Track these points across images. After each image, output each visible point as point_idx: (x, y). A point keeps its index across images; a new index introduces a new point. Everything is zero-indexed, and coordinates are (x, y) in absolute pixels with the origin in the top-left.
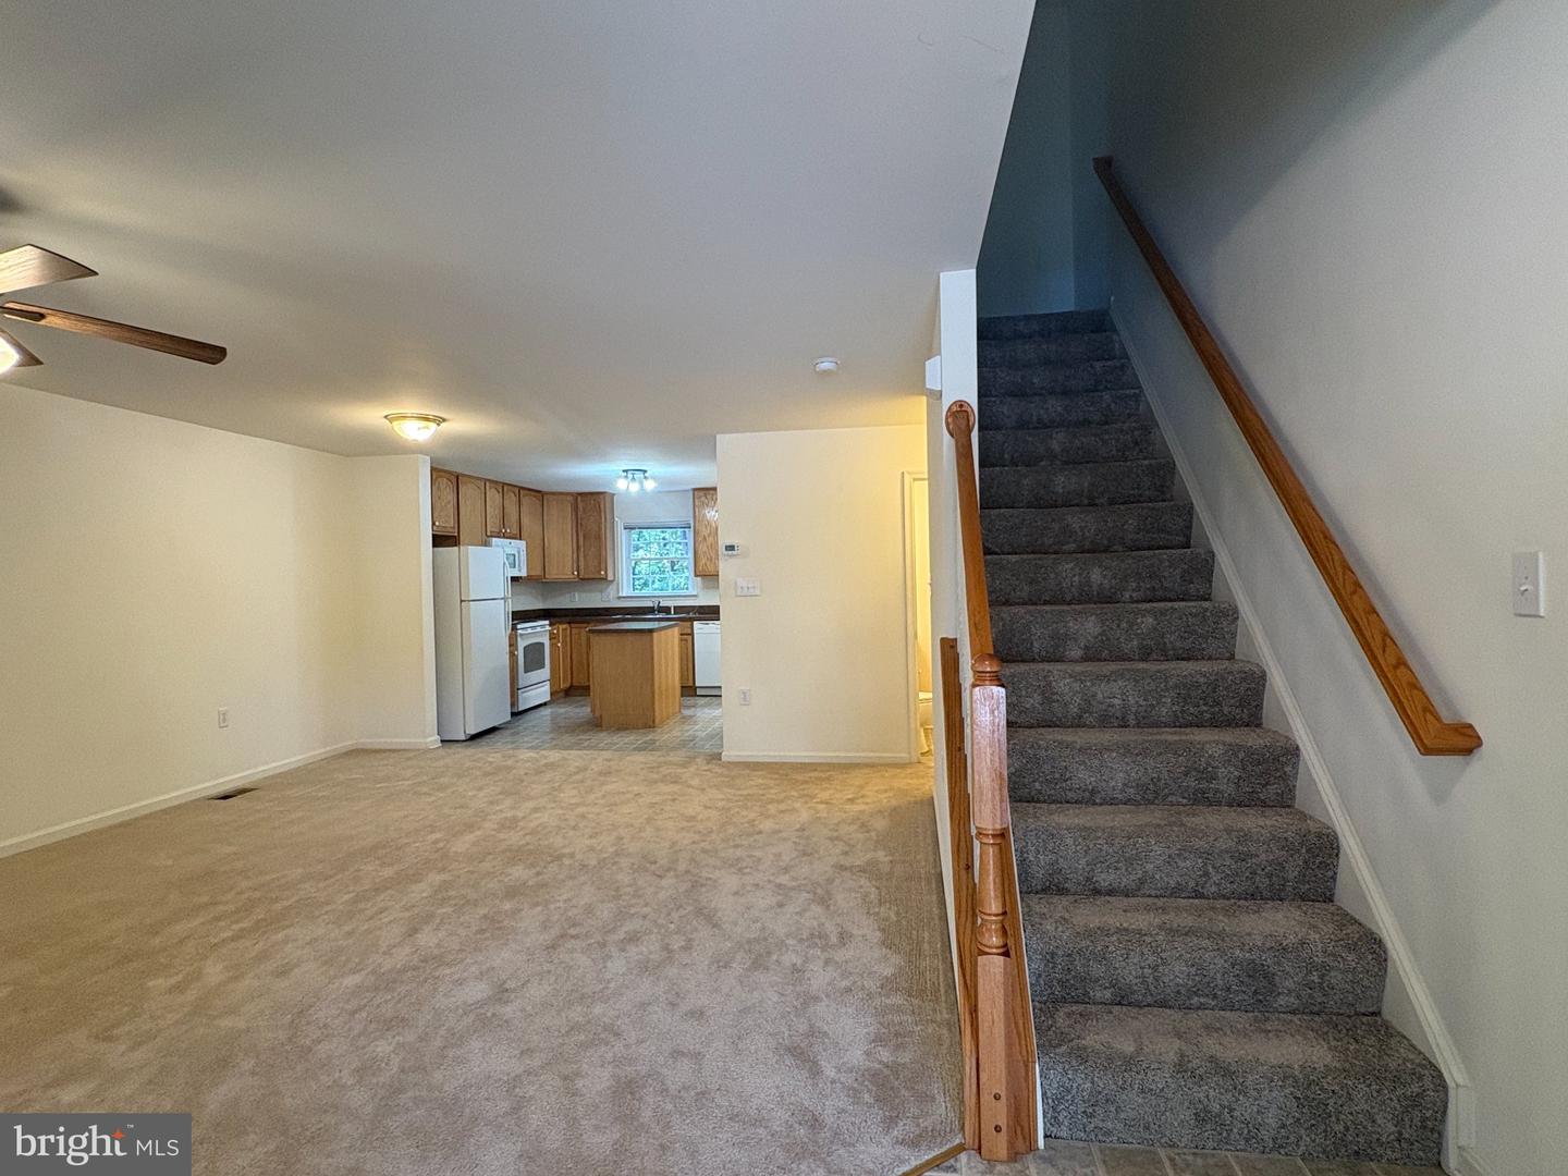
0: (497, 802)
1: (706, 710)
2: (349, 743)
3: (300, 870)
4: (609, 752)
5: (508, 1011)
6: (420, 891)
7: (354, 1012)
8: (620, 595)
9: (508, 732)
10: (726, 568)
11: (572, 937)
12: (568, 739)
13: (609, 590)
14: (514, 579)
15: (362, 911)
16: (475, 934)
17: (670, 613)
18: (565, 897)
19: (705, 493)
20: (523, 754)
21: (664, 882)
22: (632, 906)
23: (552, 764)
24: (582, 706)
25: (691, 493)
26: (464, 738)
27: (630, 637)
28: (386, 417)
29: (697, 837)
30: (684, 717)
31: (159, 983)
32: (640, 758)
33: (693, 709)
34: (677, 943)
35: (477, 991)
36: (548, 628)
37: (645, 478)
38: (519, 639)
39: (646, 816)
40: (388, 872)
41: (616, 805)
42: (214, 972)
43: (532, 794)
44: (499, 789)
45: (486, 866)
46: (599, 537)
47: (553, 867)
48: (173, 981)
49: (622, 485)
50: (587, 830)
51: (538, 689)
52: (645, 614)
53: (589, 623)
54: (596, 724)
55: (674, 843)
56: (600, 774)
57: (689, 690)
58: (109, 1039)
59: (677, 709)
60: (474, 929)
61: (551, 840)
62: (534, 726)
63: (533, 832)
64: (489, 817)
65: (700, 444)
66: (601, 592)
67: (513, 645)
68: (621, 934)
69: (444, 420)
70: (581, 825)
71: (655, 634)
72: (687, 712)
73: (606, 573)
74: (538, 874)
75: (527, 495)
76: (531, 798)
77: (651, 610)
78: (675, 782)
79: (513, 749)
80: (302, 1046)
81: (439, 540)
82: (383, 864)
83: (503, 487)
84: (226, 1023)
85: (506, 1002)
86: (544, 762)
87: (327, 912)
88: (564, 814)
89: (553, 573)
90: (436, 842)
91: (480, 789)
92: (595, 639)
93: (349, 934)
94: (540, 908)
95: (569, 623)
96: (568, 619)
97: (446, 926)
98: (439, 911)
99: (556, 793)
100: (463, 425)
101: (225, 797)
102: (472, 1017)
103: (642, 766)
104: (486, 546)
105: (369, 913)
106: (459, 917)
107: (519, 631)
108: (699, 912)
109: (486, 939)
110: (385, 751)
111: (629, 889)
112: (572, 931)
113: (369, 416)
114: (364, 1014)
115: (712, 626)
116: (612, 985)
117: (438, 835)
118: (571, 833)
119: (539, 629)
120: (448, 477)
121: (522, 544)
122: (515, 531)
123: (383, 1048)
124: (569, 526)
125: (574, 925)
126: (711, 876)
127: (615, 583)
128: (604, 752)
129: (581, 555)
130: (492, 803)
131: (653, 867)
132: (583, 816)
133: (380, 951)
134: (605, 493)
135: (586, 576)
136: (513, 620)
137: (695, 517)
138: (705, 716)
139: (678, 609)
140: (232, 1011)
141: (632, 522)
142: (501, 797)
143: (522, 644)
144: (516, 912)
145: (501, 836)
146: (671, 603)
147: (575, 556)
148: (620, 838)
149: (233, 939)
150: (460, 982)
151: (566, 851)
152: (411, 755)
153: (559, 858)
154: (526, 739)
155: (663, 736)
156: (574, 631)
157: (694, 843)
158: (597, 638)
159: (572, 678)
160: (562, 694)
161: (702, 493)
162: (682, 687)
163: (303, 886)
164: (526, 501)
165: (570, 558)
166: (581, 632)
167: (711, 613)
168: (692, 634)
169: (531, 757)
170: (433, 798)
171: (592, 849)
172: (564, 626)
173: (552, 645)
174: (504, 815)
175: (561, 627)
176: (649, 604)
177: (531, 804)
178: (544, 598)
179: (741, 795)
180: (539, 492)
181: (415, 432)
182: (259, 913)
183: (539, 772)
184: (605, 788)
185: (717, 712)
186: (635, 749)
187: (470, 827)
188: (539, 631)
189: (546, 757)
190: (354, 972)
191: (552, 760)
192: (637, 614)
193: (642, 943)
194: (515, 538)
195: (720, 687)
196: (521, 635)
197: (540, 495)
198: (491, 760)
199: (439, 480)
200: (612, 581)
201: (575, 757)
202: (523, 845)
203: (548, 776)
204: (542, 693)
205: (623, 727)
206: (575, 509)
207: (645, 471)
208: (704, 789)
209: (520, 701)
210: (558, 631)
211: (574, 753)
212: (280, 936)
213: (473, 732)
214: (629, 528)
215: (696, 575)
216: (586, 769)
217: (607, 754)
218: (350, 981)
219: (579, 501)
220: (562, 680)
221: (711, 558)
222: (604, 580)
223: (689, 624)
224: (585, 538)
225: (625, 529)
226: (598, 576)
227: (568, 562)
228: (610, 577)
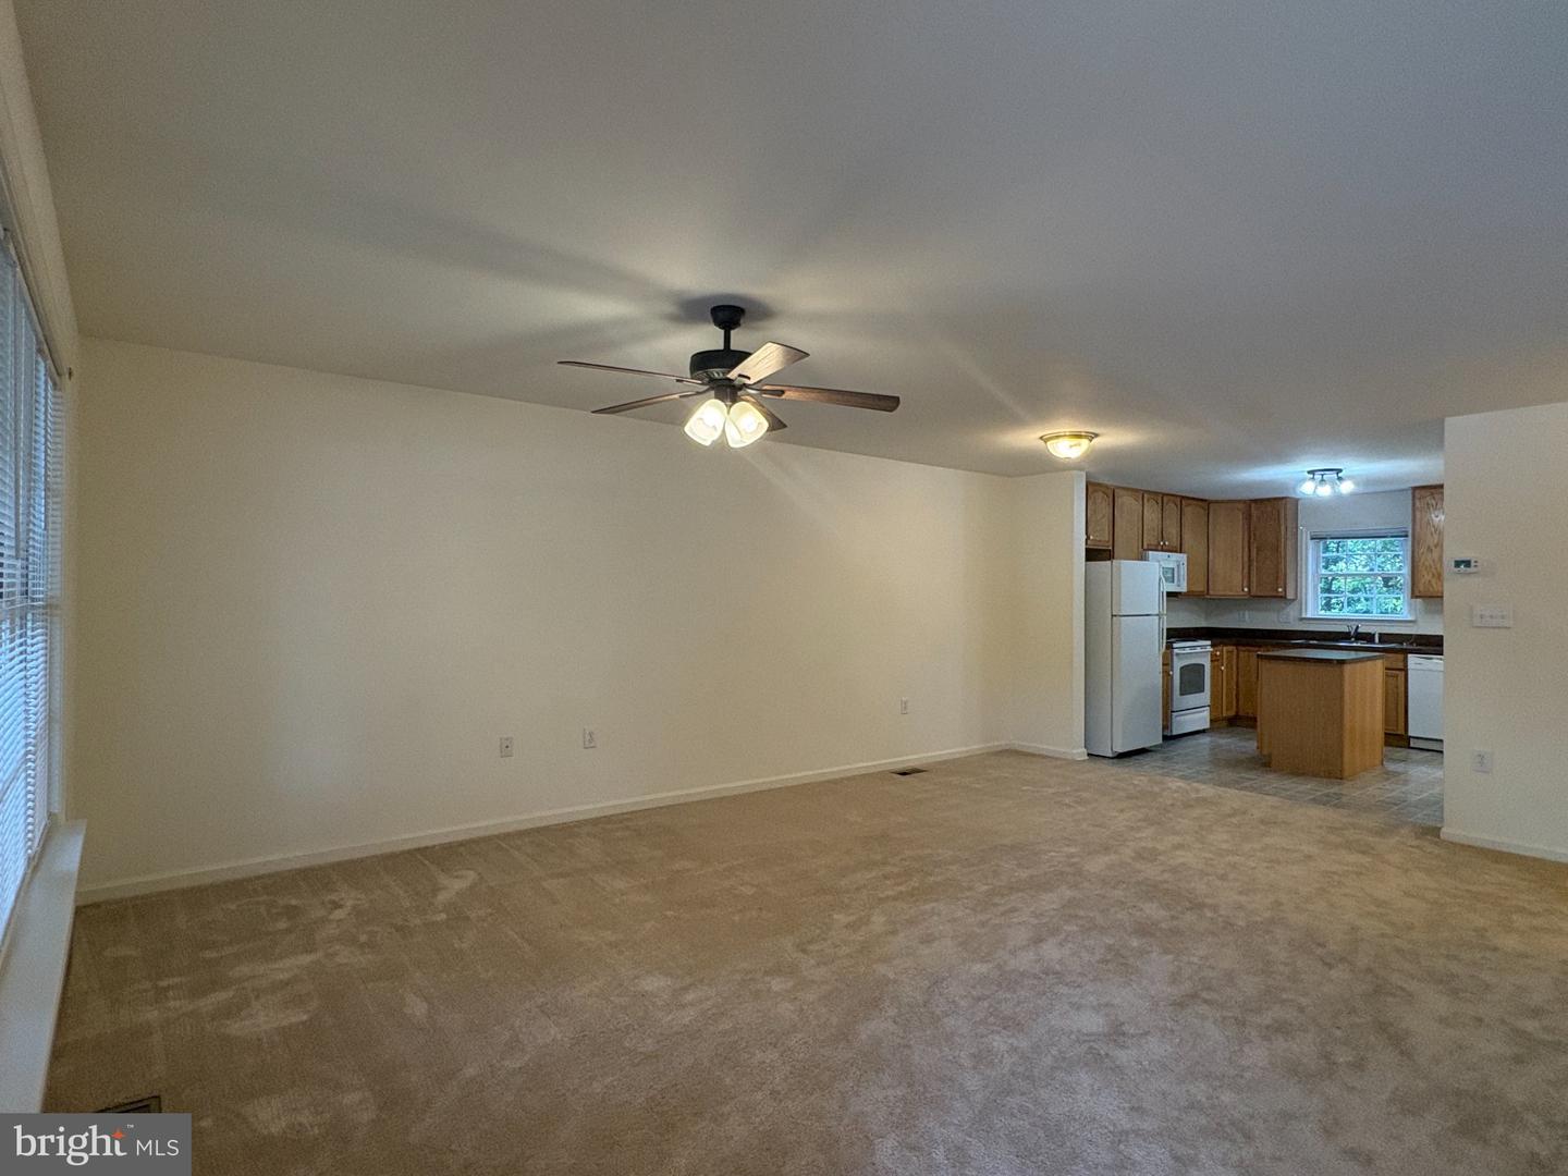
0: (1139, 829)
1: (1424, 769)
2: (1002, 743)
3: (951, 853)
4: (1276, 799)
5: (1122, 1056)
6: (1050, 901)
7: (979, 999)
8: (1304, 616)
9: (1159, 755)
10: (1454, 588)
11: (1206, 1001)
12: (1230, 775)
13: (1287, 610)
14: (1169, 594)
15: (995, 905)
16: (1098, 962)
17: (1373, 641)
18: (1201, 953)
19: (1427, 494)
20: (1172, 783)
21: (1334, 974)
22: (1284, 990)
23: (1204, 800)
24: (1250, 739)
25: (1410, 492)
26: (1111, 755)
27: (1312, 668)
28: (1041, 438)
29: (1389, 930)
30: (1387, 773)
31: (841, 918)
32: (1316, 812)
33: (1402, 764)
34: (1343, 1057)
35: (1093, 1023)
36: (1210, 649)
37: (1340, 479)
38: (1175, 657)
39: (1318, 885)
40: (1024, 874)
41: (1279, 863)
42: (878, 921)
43: (1178, 828)
44: (1141, 816)
45: (1119, 893)
46: (1277, 549)
47: (1190, 917)
48: (852, 918)
49: (1308, 489)
50: (1237, 884)
51: (1195, 714)
52: (1337, 641)
53: (1260, 646)
54: (1264, 763)
55: (1354, 929)
56: (1262, 822)
57: (1398, 739)
58: (804, 951)
59: (1377, 762)
60: (1097, 957)
61: (1193, 885)
62: (1187, 755)
63: (1174, 870)
64: (1128, 843)
65: (1423, 433)
66: (1279, 612)
67: (1167, 664)
68: (1267, 1019)
69: (1097, 435)
70: (1231, 876)
71: (1347, 668)
72: (1391, 767)
73: (1285, 590)
74: (1173, 918)
75: (1189, 505)
76: (1176, 833)
77: (1345, 636)
78: (1363, 853)
79: (1162, 775)
80: (933, 1013)
81: (1092, 555)
82: (1019, 865)
83: (1162, 498)
84: (882, 969)
85: (1123, 1047)
86: (1194, 796)
87: (967, 898)
88: (1211, 859)
89: (1218, 589)
90: (1072, 856)
91: (1122, 811)
92: (1265, 666)
93: (983, 924)
94: (1170, 957)
95: (1236, 645)
96: (1234, 640)
97: (1070, 945)
98: (1065, 927)
99: (1204, 833)
100: (1115, 438)
101: (904, 774)
102: (1085, 1047)
103: (1319, 823)
104: (1142, 560)
105: (1002, 909)
106: (1083, 940)
107: (1175, 650)
108: (1382, 1027)
109: (1109, 971)
110: (1033, 755)
111: (1281, 968)
112: (1204, 995)
113: (1027, 438)
114: (986, 1004)
115: (1436, 663)
116: (1248, 1075)
117: (1073, 850)
118: (1219, 883)
119: (1199, 650)
120: (1104, 489)
121: (1183, 557)
122: (1176, 542)
123: (999, 1043)
124: (1239, 537)
125: (1209, 989)
126: (1405, 986)
127: (1296, 601)
128: (1268, 798)
129: (1254, 568)
130: (1132, 828)
131: (1319, 951)
132: (1234, 866)
133: (1008, 948)
134: (1286, 498)
135: (1259, 594)
136: (1168, 638)
137: (1414, 521)
138: (1419, 775)
139: (1384, 638)
140: (886, 960)
141: (1322, 530)
142: (1144, 824)
143: (1178, 664)
144: (1142, 953)
145: (1138, 866)
146: (1376, 630)
147: (1246, 570)
148: (1278, 904)
149: (895, 899)
150: (1078, 1007)
151: (1209, 901)
152: (1059, 763)
153: (1201, 906)
154: (1177, 767)
155: (1349, 790)
156: (1242, 654)
157: (1383, 935)
158: (1268, 665)
159: (1237, 707)
160: (1225, 723)
161: (1423, 492)
162: (1386, 734)
163: (951, 867)
164: (1188, 511)
165: (1239, 573)
166: (1249, 656)
167: (1431, 645)
168: (1405, 670)
169: (1180, 787)
170: (1073, 810)
171: (1241, 907)
172: (1230, 648)
173: (1213, 668)
174: (1143, 844)
175: (1226, 650)
176: (1344, 629)
177: (1177, 839)
178: (1208, 615)
179: (1468, 891)
180: (1206, 500)
181: (1068, 449)
182: (915, 882)
183: (1188, 806)
184: (1268, 840)
185: (1439, 774)
186: (1314, 800)
187: (1107, 849)
188: (1199, 652)
189: (1197, 791)
190: (983, 960)
191: (1205, 795)
192: (1325, 640)
193: (1293, 1038)
194: (1176, 552)
195: (1441, 741)
196: (1177, 654)
197: (1205, 504)
198: (1136, 782)
199: (1096, 494)
200: (1294, 600)
201: (1233, 798)
202: (1161, 882)
203: (1197, 812)
204: (1201, 719)
205: (1298, 771)
206: (1248, 517)
207: (1340, 471)
208: (1407, 870)
209: (1174, 725)
210: (1222, 655)
211: (1233, 791)
212: (928, 907)
213: (1120, 750)
214: (1317, 538)
215: (1414, 595)
216: (1244, 813)
217: (1271, 800)
218: (979, 968)
219: (1253, 509)
220: (1224, 708)
221: (1433, 575)
222: (1283, 597)
223: (1401, 657)
224: (1258, 550)
225: (1312, 539)
226: (1274, 594)
227: (1237, 578)
228: (1290, 596)
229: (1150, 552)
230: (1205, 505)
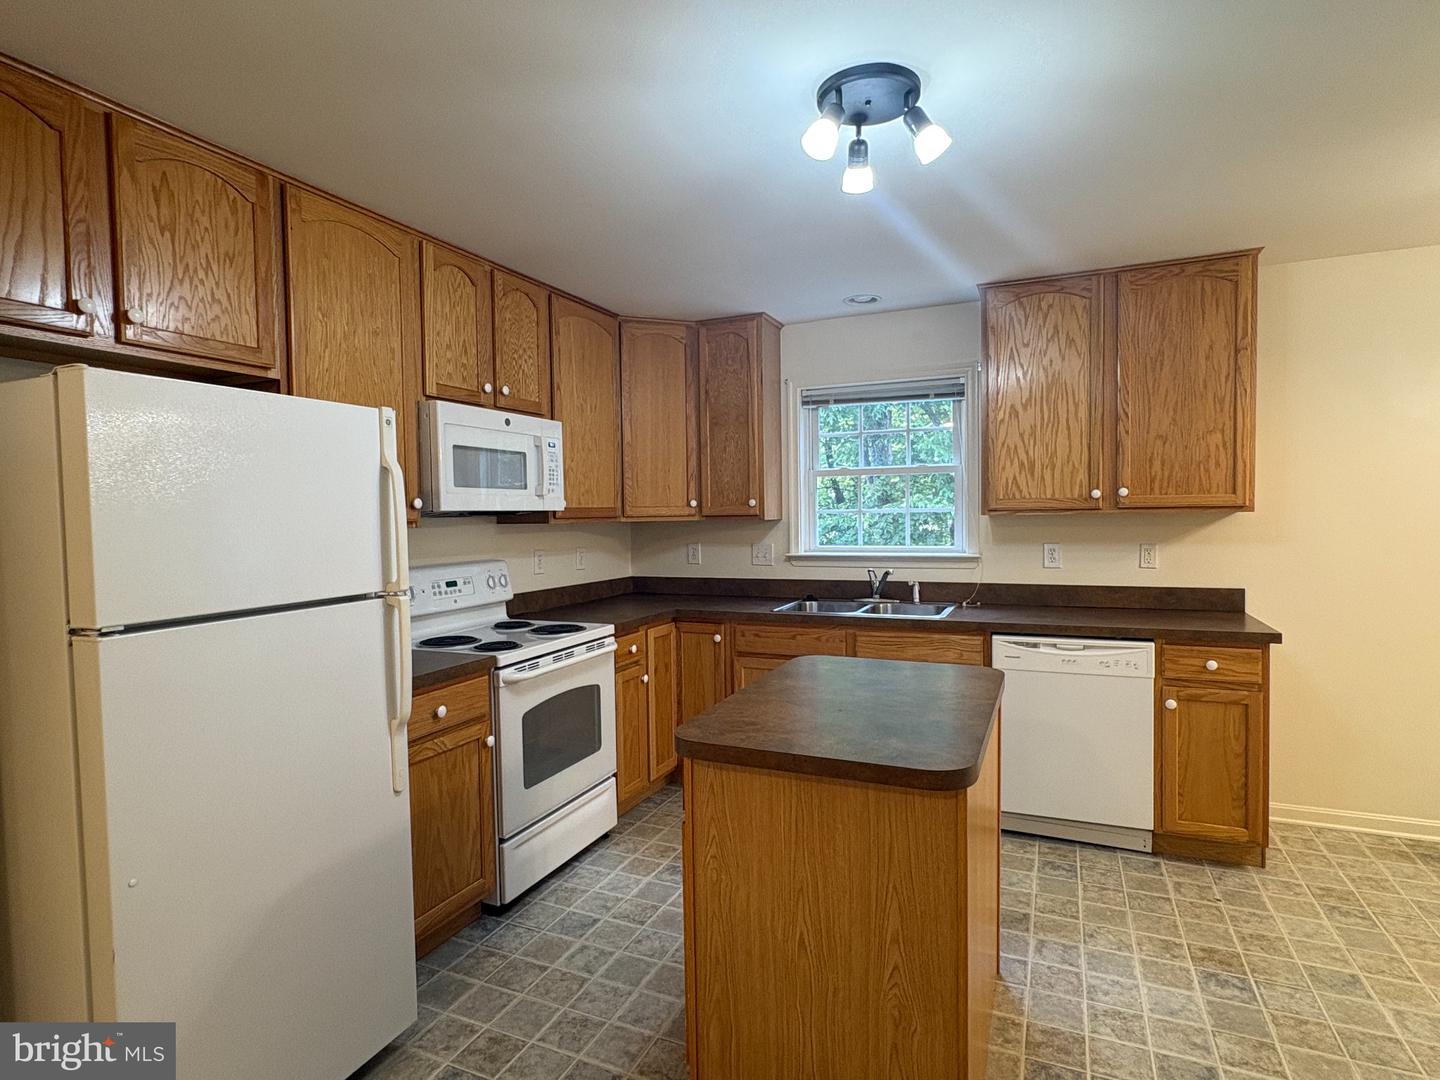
8: (792, 551)
13: (766, 541)
17: (911, 600)
25: (978, 294)
36: (612, 643)
46: (747, 421)
51: (573, 814)
66: (750, 545)
73: (761, 505)
75: (569, 312)
77: (865, 590)
83: (489, 273)
89: (646, 503)
95: (674, 620)
96: (675, 610)
107: (503, 674)
119: (585, 652)
121: (551, 432)
124: (679, 396)
127: (780, 525)
129: (707, 461)
134: (760, 314)
135: (718, 511)
139: (928, 590)
141: (820, 384)
143: (514, 707)
147: (693, 462)
156: (689, 645)
164: (567, 325)
165: (681, 470)
172: (662, 630)
173: (622, 685)
175: (652, 633)
176: (858, 574)
178: (635, 554)
180: (614, 315)
188: (581, 659)
194: (532, 413)
196: (510, 683)
197: (611, 319)
200: (774, 522)
206: (694, 357)
210: (644, 651)
214: (813, 401)
215: (988, 509)
219: (702, 339)
220: (653, 756)
221: (1022, 465)
222: (756, 519)
223: (978, 640)
224: (714, 424)
225: (805, 403)
226: (743, 511)
227: (678, 477)
228: (770, 514)
229: (439, 402)
230: (613, 323)
